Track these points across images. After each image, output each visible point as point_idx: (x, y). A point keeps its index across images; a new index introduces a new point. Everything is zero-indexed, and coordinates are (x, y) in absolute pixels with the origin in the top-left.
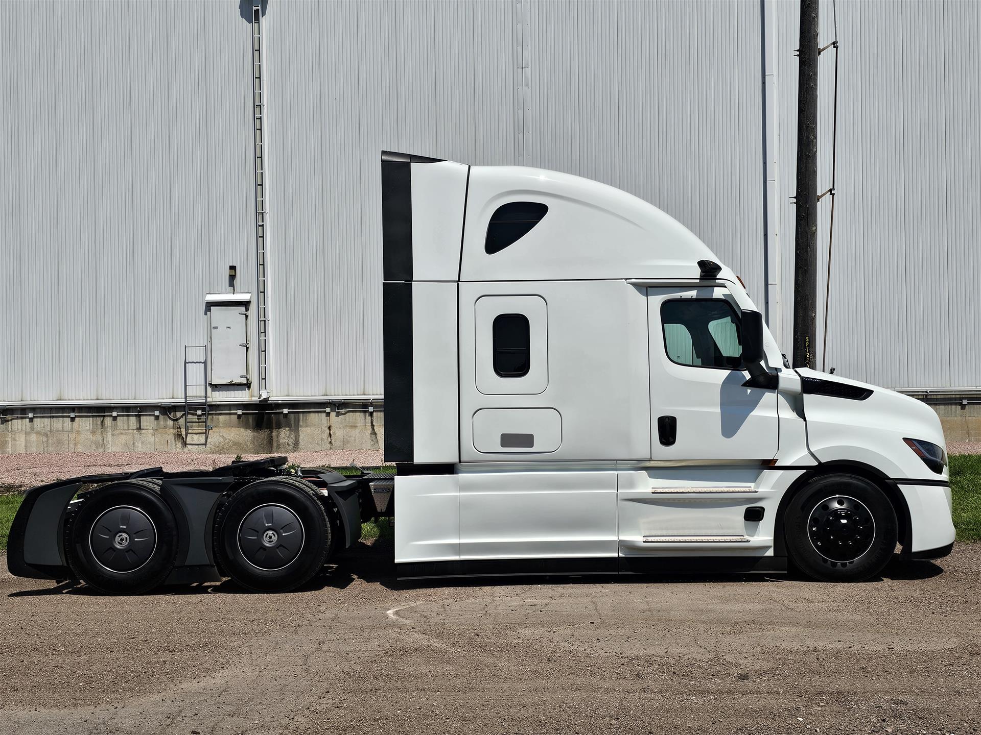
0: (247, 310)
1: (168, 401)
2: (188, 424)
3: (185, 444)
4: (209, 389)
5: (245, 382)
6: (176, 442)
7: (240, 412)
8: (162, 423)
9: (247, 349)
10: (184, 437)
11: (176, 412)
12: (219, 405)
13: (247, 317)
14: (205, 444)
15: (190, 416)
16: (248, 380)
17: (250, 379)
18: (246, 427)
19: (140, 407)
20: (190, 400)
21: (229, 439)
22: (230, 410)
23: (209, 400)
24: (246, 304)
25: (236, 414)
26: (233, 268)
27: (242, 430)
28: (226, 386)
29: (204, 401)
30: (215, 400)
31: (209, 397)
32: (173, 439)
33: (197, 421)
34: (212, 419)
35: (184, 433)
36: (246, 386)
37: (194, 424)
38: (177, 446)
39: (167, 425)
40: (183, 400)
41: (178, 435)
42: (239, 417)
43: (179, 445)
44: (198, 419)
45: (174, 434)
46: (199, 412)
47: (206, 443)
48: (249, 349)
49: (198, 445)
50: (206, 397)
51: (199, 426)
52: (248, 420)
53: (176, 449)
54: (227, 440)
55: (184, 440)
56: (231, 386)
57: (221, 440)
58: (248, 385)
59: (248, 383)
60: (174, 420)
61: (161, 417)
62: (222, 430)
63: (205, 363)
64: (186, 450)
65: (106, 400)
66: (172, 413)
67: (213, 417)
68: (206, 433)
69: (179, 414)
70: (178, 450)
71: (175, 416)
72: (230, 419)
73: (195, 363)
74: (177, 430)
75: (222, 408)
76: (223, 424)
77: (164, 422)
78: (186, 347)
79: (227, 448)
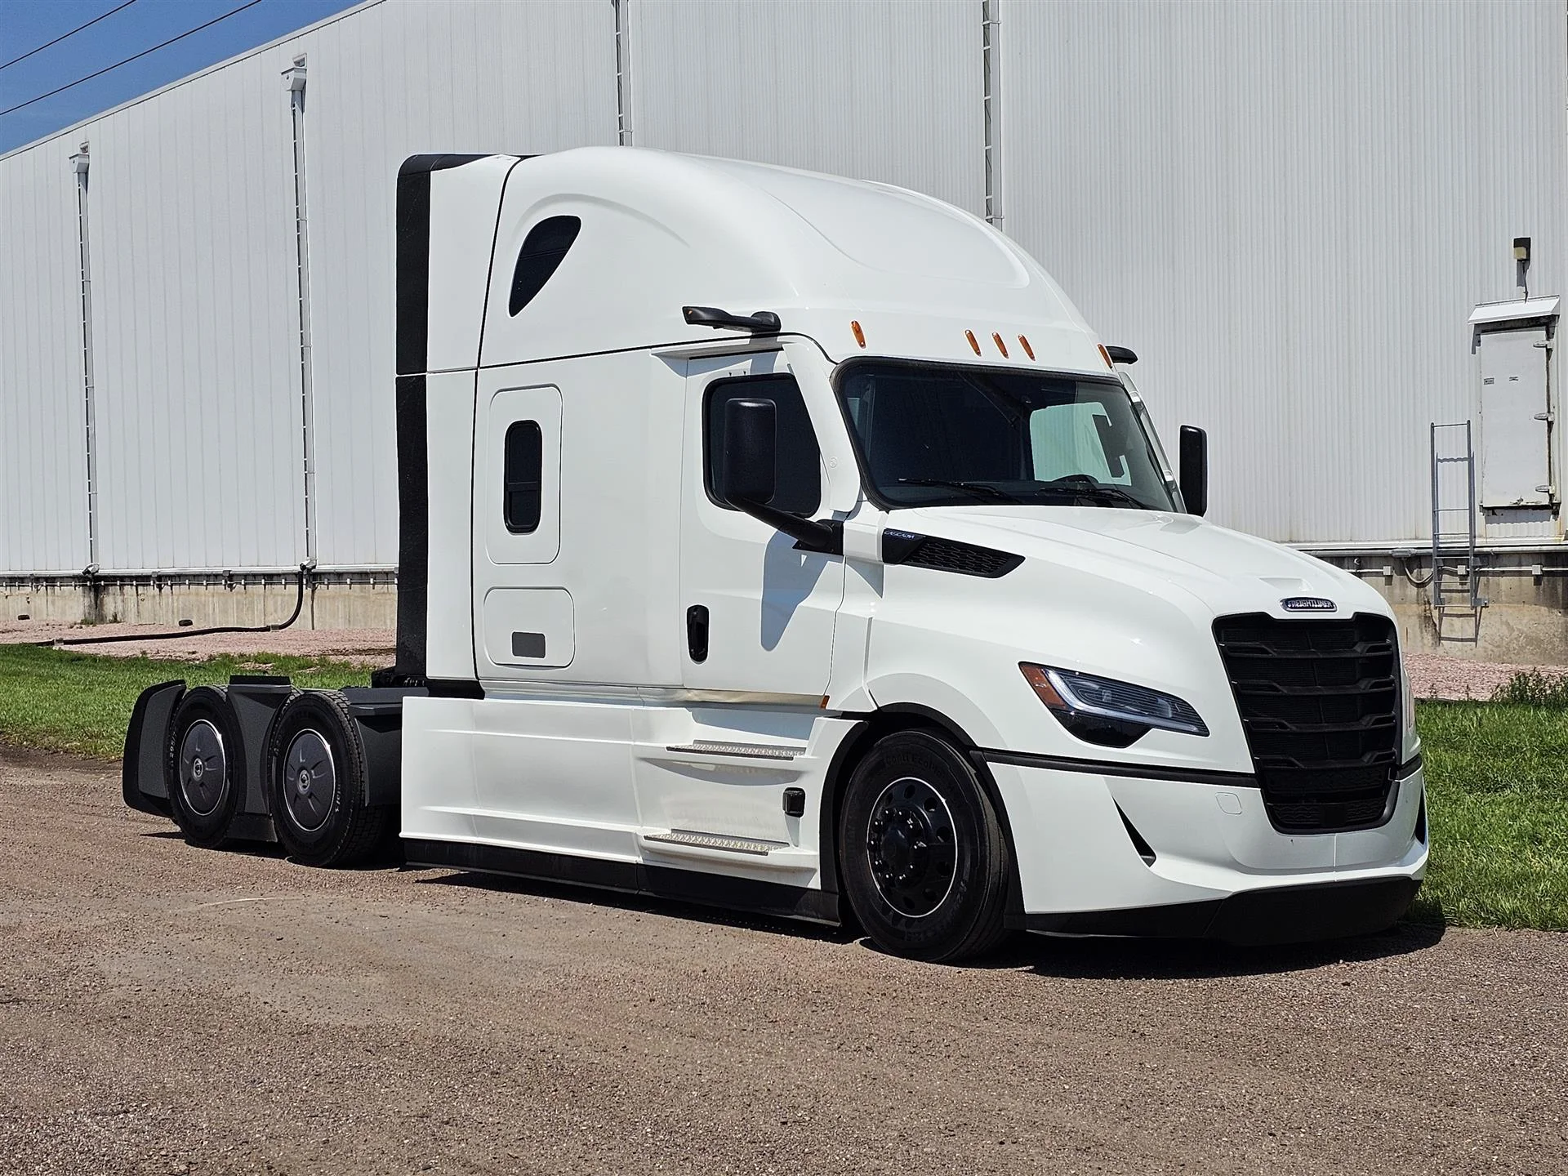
0: (1549, 336)
1: (1404, 545)
2: (1443, 595)
3: (1438, 638)
4: (1480, 517)
5: (1546, 502)
6: (1422, 633)
7: (1536, 570)
8: (1397, 591)
9: (1550, 424)
10: (1437, 622)
11: (1421, 568)
12: (1498, 555)
13: (1549, 351)
14: (1475, 640)
15: (1446, 577)
16: (1551, 496)
17: (1557, 496)
18: (1552, 603)
19: (1360, 557)
20: (1446, 542)
21: (1519, 630)
22: (1520, 565)
23: (1478, 542)
24: (1546, 323)
25: (1529, 573)
26: (1523, 243)
27: (1544, 609)
28: (1513, 511)
29: (1468, 545)
30: (1491, 542)
31: (1480, 537)
32: (1418, 626)
33: (1460, 587)
34: (1487, 585)
35: (1435, 613)
36: (1551, 511)
37: (1454, 594)
38: (1425, 641)
39: (1406, 595)
40: (1430, 543)
41: (1425, 617)
42: (1538, 580)
43: (1428, 638)
44: (1461, 584)
45: (1420, 616)
46: (1461, 570)
47: (1477, 634)
48: (1555, 426)
49: (1462, 640)
50: (1473, 536)
51: (1463, 600)
52: (1555, 588)
53: (1422, 647)
54: (1516, 633)
55: (1436, 629)
56: (1519, 511)
57: (1505, 631)
58: (1553, 508)
59: (1553, 504)
60: (1418, 586)
61: (1396, 578)
62: (1504, 609)
63: (1470, 459)
64: (1440, 651)
65: (1305, 542)
66: (1415, 571)
67: (1488, 581)
68: (1475, 615)
69: (1427, 573)
70: (1427, 650)
71: (1420, 575)
72: (1520, 586)
73: (1456, 461)
74: (1423, 607)
75: (1505, 560)
76: (1506, 596)
77: (1400, 590)
78: (1433, 427)
79: (1515, 649)
